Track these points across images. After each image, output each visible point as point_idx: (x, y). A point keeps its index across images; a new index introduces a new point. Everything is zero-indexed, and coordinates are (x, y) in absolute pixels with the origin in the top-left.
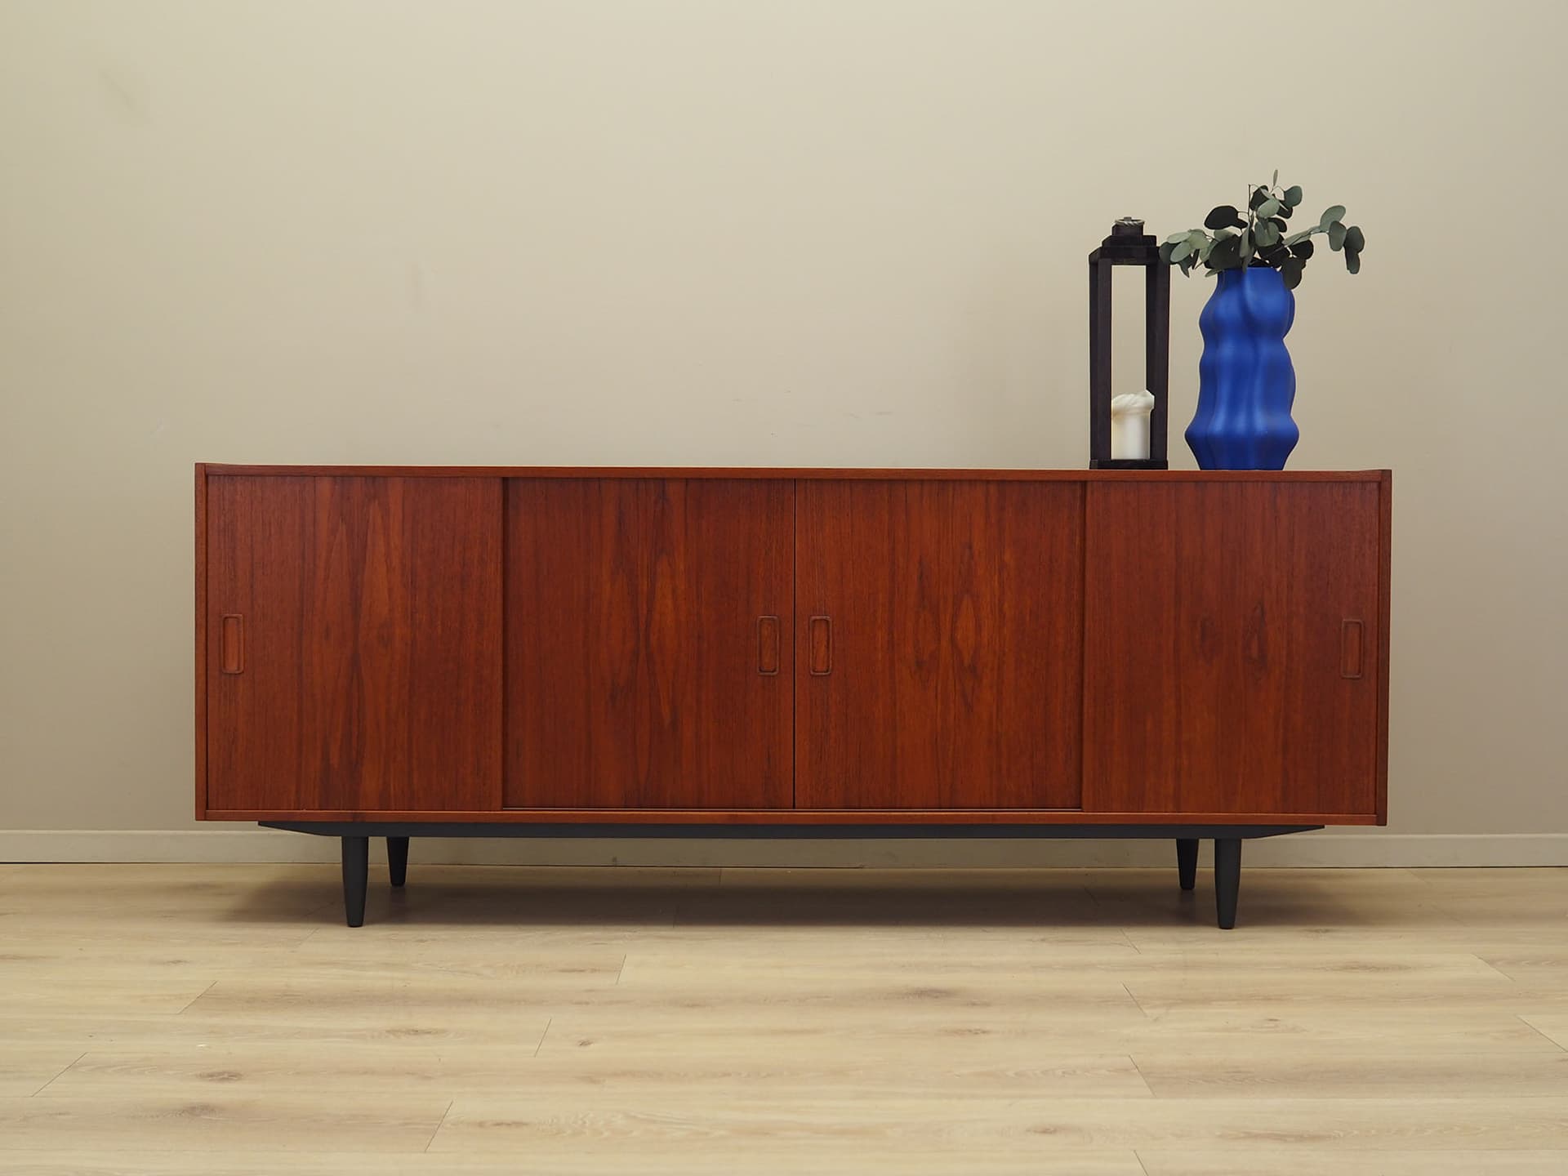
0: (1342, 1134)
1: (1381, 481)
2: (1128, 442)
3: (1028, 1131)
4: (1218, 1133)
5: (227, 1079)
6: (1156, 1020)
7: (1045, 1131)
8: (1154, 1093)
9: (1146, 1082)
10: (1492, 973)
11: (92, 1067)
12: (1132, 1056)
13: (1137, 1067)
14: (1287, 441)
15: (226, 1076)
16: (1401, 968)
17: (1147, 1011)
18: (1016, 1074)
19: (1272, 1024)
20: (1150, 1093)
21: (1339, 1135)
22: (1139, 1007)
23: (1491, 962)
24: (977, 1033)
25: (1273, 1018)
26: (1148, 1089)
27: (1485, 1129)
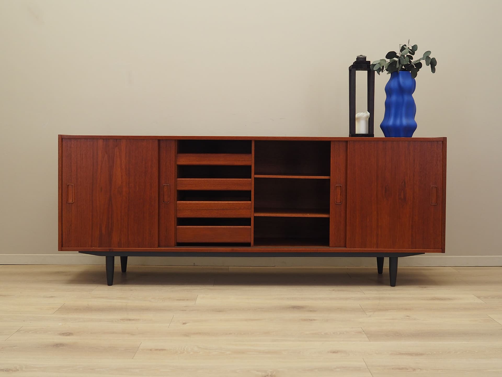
0: (430, 353)
1: (443, 141)
2: (361, 128)
3: (328, 352)
4: (390, 353)
6: (370, 316)
7: (334, 352)
9: (367, 336)
10: (479, 301)
11: (25, 331)
12: (362, 328)
13: (364, 331)
14: (413, 128)
15: (68, 334)
16: (449, 299)
17: (367, 313)
18: (325, 334)
19: (408, 317)
20: (368, 340)
22: (364, 312)
23: (479, 297)
24: (312, 320)
25: (408, 315)
26: (367, 338)
27: (477, 352)
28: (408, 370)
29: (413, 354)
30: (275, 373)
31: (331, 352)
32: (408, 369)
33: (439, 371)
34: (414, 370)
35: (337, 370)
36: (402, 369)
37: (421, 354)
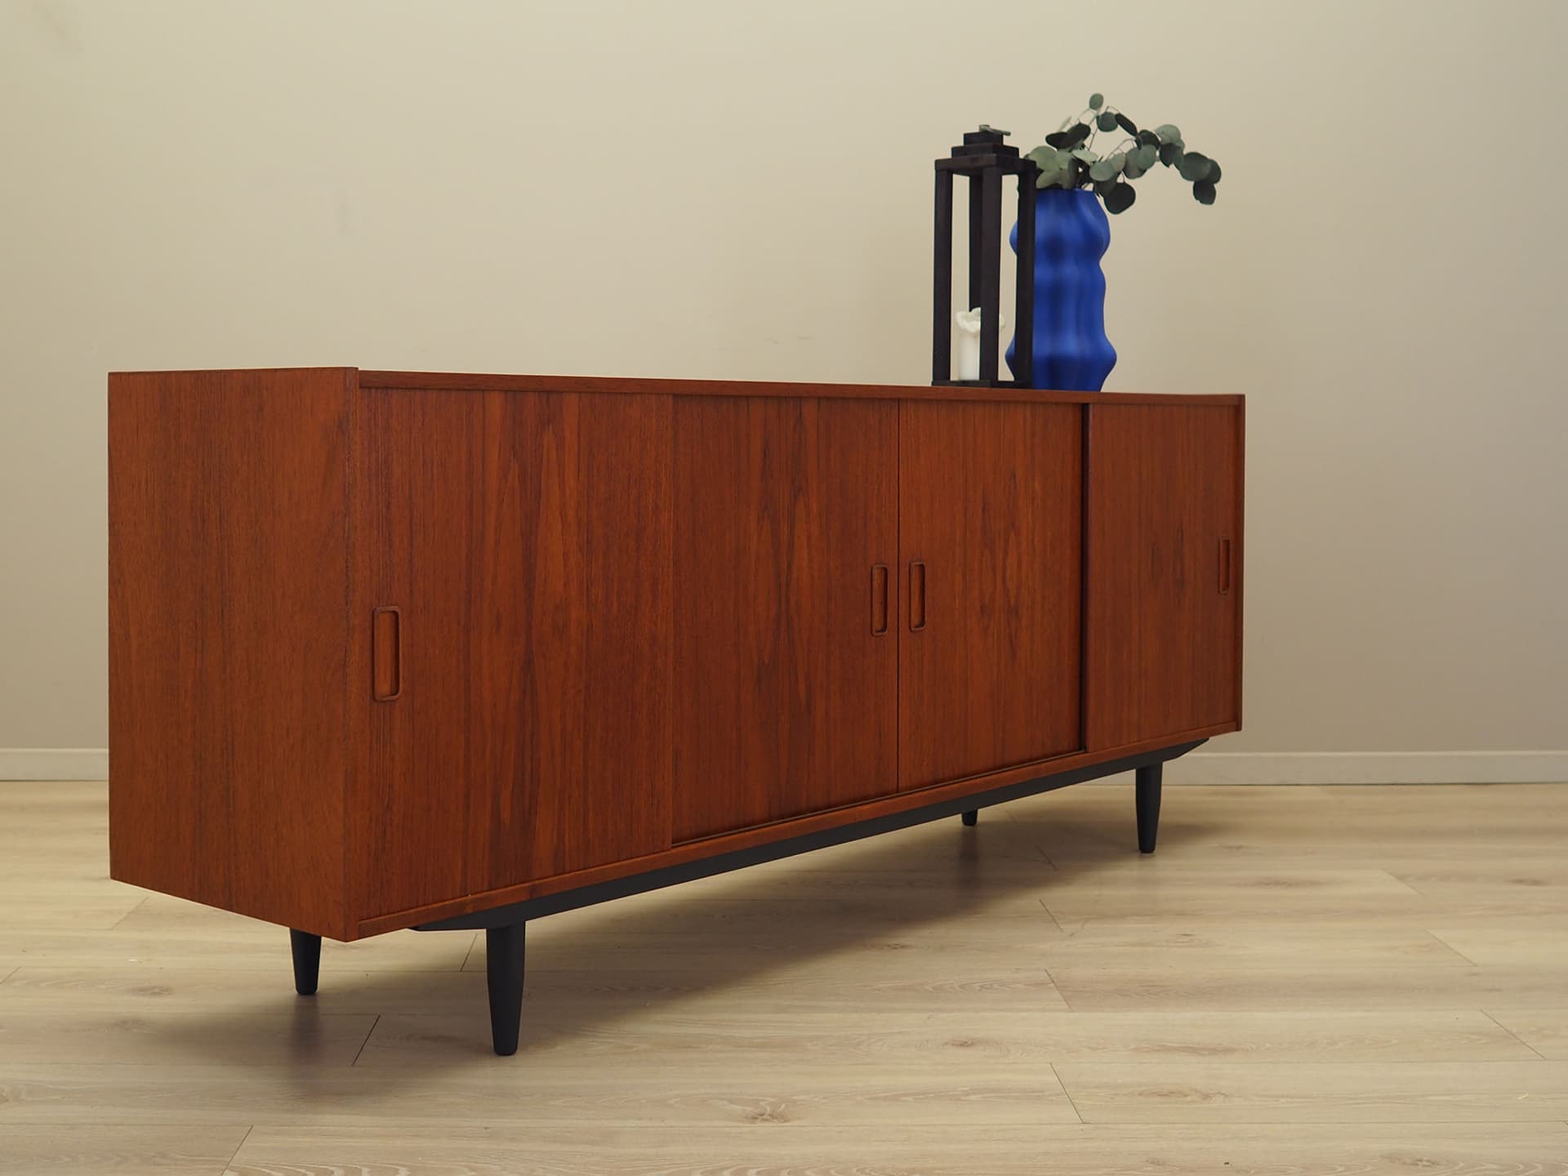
0: (1254, 1046)
1: (1234, 407)
3: (946, 1044)
4: (1133, 1047)
5: (159, 993)
6: (1072, 935)
7: (963, 1044)
8: (1070, 1007)
9: (1062, 995)
10: (1402, 889)
11: (25, 982)
12: (1048, 970)
13: (1053, 982)
15: (156, 990)
16: (1312, 883)
17: (1062, 927)
18: (934, 988)
19: (1186, 939)
20: (1066, 1006)
21: (1252, 1049)
22: (1055, 921)
23: (1401, 878)
24: (895, 948)
25: (1188, 933)
26: (1064, 1003)
27: (1395, 1042)
28: (1189, 1099)
29: (1203, 1049)
30: (783, 1106)
31: (953, 1045)
32: (1186, 1096)
33: (1283, 1100)
34: (1206, 1097)
35: (973, 1097)
36: (1170, 1094)
37: (1229, 1051)
